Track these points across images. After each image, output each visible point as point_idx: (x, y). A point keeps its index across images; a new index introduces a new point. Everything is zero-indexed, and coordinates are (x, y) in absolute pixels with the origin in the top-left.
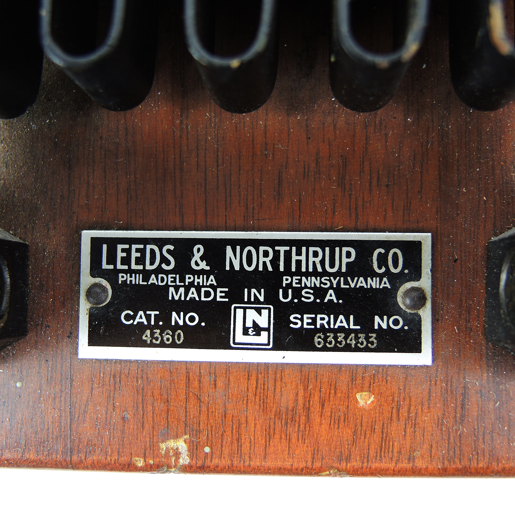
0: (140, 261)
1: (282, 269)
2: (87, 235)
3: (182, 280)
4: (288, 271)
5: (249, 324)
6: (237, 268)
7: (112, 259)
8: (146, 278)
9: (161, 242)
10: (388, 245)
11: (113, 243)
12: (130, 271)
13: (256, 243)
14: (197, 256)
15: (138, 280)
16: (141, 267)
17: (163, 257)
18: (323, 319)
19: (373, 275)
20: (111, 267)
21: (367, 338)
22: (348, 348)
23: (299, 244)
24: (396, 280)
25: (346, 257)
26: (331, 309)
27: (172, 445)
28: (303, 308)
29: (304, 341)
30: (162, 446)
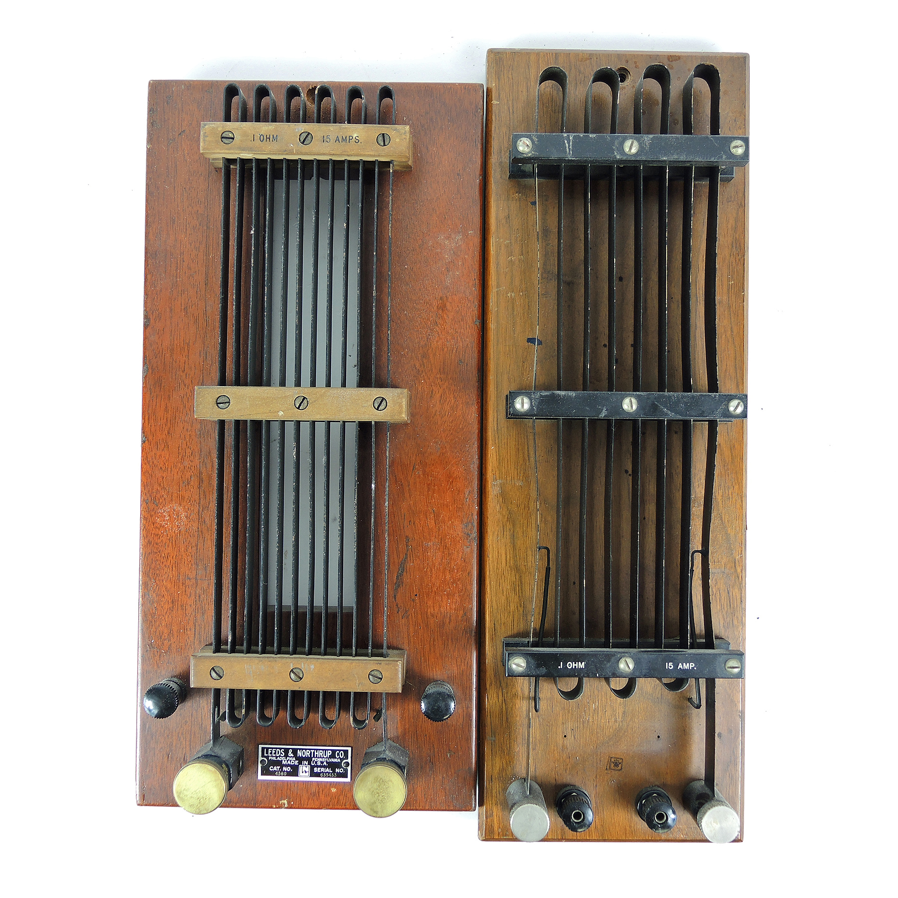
0: (275, 753)
1: (312, 756)
2: (260, 747)
3: (286, 759)
4: (314, 757)
5: (304, 771)
6: (301, 756)
7: (267, 753)
8: (276, 758)
9: (280, 749)
10: (340, 751)
11: (267, 749)
12: (272, 756)
13: (306, 749)
14: (290, 753)
15: (274, 759)
16: (275, 755)
17: (281, 753)
18: (323, 769)
19: (336, 758)
20: (267, 755)
21: (334, 774)
22: (329, 777)
23: (317, 750)
24: (342, 760)
25: (329, 753)
26: (325, 767)
27: (283, 801)
28: (318, 766)
29: (318, 775)
30: (281, 802)
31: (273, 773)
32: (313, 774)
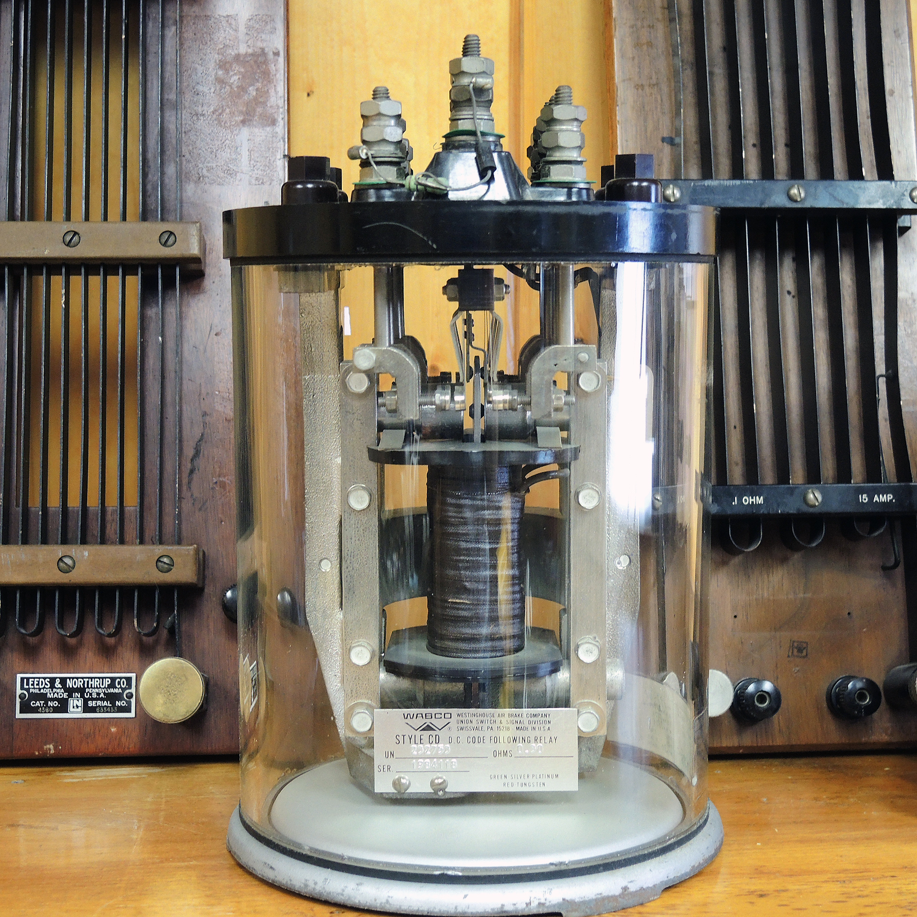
0: (38, 684)
1: (86, 686)
2: (19, 676)
3: (52, 691)
4: (88, 687)
5: (75, 705)
6: (71, 687)
7: (28, 684)
8: (40, 691)
9: (45, 678)
10: (121, 678)
11: (28, 679)
12: (34, 688)
13: (77, 678)
14: (57, 683)
15: (37, 691)
16: (38, 687)
17: (46, 684)
18: (99, 703)
19: (116, 688)
20: (28, 687)
21: (114, 709)
22: (107, 712)
23: (91, 678)
24: (123, 690)
25: (107, 682)
26: (102, 699)
27: (48, 746)
28: (93, 699)
29: (93, 710)
30: (45, 747)
31: (35, 710)
32: (87, 709)
